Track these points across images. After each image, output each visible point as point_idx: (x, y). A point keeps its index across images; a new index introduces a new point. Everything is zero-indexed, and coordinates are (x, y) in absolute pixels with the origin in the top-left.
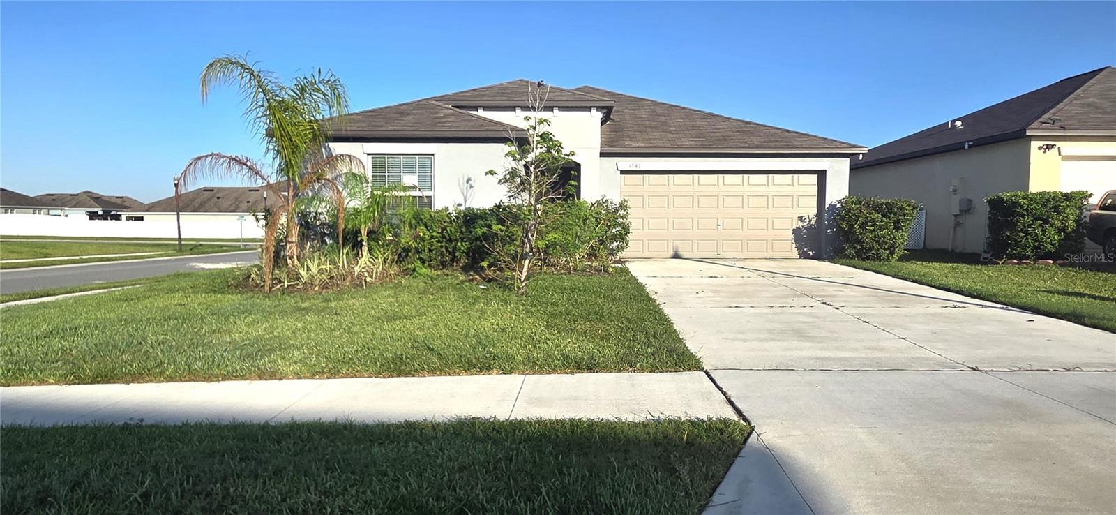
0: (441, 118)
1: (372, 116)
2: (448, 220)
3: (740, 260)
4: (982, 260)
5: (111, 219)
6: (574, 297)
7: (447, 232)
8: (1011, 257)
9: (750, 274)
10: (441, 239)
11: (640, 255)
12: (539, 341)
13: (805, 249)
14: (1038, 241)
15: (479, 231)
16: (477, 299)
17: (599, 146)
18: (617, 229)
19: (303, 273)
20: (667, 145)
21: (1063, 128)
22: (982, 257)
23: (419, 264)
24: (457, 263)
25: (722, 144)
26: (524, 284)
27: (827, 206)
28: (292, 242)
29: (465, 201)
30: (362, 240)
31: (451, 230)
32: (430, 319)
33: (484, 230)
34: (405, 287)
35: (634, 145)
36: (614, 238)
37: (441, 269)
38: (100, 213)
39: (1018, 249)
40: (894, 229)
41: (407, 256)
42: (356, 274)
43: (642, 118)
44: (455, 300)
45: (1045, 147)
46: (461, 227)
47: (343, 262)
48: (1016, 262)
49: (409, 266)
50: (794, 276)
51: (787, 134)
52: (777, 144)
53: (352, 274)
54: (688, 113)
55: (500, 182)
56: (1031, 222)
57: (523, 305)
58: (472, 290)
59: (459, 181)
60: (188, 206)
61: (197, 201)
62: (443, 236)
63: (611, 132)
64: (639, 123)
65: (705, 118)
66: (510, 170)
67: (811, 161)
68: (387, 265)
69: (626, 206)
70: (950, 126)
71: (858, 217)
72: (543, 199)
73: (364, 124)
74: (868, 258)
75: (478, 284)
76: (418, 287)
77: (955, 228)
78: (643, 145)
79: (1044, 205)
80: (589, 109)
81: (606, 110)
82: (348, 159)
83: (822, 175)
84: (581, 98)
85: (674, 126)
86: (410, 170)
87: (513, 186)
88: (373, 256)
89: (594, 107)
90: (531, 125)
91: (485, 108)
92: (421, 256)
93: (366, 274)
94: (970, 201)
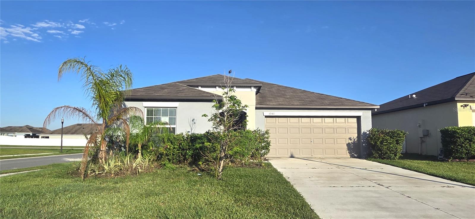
0: (181, 90)
1: (148, 89)
2: (183, 139)
3: (323, 159)
4: (438, 159)
5: (35, 138)
6: (247, 180)
7: (182, 146)
8: (455, 158)
9: (331, 167)
10: (179, 149)
11: (274, 156)
12: (232, 212)
13: (353, 153)
14: (468, 150)
15: (198, 146)
16: (196, 182)
17: (255, 105)
18: (264, 144)
19: (106, 167)
20: (286, 104)
21: (472, 97)
22: (439, 158)
23: (167, 162)
24: (186, 161)
25: (312, 104)
26: (221, 174)
27: (362, 133)
28: (103, 151)
29: (192, 130)
30: (138, 150)
31: (184, 145)
32: (170, 196)
33: (201, 145)
34: (159, 174)
35: (271, 104)
36: (263, 148)
37: (179, 164)
38: (31, 135)
39: (458, 154)
40: (396, 144)
41: (162, 157)
42: (134, 167)
43: (273, 92)
44: (184, 183)
45: (464, 106)
46: (189, 143)
47: (127, 161)
48: (458, 160)
49: (163, 163)
50: (354, 168)
51: (341, 99)
52: (337, 104)
53: (132, 167)
54: (294, 90)
55: (209, 120)
56: (463, 141)
57: (221, 186)
58: (194, 176)
59: (189, 120)
60: (69, 132)
61: (74, 129)
62: (180, 148)
63: (260, 98)
64: (273, 94)
65: (302, 92)
66: (214, 114)
67: (354, 112)
68: (150, 163)
69: (268, 133)
70: (410, 97)
71: (379, 138)
72: (231, 129)
73: (144, 93)
74: (385, 158)
75: (197, 173)
76: (165, 175)
77: (421, 143)
78: (275, 104)
79: (469, 133)
80: (250, 87)
81: (258, 88)
82: (135, 109)
83: (358, 118)
84: (247, 82)
85: (289, 96)
86: (165, 114)
87: (216, 122)
88: (144, 158)
89: (253, 86)
90: (225, 92)
91: (202, 87)
92: (169, 157)
93: (139, 168)
94: (428, 131)
